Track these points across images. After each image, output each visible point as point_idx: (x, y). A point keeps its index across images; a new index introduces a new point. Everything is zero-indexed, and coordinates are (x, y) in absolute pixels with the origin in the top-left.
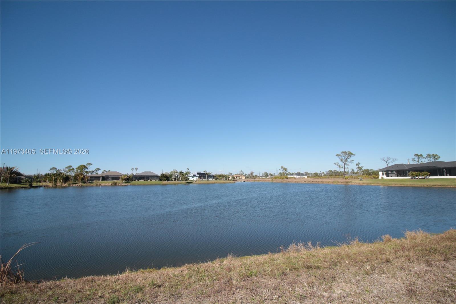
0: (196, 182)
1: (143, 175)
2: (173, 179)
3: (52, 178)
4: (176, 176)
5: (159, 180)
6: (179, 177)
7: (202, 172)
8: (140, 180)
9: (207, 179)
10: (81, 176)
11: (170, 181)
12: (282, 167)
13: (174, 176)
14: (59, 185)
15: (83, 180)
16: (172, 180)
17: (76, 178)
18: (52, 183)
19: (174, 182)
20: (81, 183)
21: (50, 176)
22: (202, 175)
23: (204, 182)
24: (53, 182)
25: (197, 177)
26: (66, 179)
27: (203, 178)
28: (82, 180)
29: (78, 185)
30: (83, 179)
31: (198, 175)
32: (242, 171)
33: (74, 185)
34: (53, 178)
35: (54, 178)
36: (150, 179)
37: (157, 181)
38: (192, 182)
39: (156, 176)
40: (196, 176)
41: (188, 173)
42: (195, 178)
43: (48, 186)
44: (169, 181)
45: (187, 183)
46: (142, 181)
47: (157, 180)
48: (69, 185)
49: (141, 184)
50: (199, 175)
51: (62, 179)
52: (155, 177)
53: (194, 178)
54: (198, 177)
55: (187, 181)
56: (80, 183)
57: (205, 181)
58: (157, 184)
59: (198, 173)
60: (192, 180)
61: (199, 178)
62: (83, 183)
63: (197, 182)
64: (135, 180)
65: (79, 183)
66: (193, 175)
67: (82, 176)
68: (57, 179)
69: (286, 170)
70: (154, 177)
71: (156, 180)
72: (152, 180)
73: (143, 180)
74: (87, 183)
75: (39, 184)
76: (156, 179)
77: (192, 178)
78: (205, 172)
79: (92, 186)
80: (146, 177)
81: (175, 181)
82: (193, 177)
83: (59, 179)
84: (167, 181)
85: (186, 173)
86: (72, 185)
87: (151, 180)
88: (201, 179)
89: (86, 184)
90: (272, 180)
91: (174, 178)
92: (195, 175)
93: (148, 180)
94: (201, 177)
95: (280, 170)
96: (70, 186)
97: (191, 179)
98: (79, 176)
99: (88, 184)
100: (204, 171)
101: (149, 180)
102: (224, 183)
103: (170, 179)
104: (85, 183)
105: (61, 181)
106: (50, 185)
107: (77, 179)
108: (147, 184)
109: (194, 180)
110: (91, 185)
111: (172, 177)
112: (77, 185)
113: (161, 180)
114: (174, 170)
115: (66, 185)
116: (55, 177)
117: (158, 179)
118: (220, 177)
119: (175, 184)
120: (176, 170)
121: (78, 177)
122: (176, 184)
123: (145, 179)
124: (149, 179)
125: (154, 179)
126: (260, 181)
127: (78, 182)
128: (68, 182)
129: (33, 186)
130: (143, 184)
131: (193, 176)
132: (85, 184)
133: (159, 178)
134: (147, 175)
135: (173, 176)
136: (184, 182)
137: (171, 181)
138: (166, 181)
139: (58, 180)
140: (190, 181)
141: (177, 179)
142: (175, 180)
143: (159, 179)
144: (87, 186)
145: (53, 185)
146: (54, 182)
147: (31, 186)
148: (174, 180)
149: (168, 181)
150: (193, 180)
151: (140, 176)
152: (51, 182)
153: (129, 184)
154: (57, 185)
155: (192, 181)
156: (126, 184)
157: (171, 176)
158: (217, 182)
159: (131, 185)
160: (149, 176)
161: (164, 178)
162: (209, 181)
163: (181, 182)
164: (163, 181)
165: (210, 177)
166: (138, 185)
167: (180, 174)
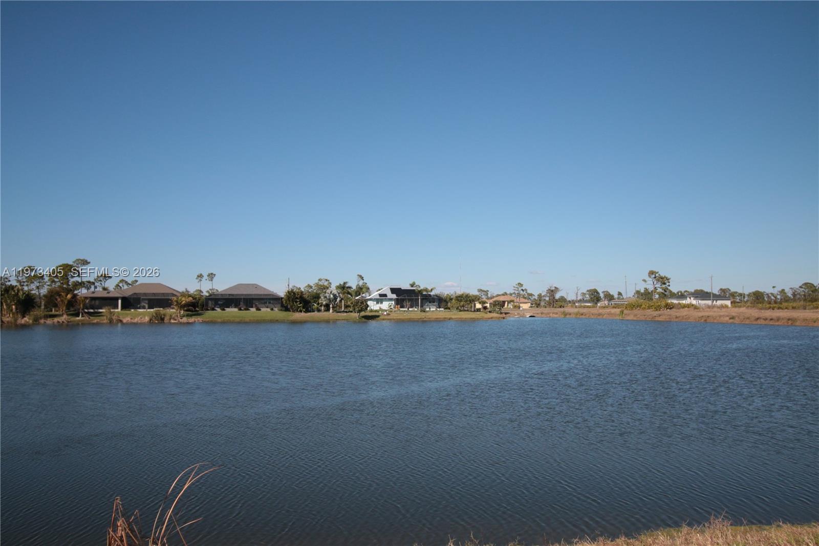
0: (389, 317)
1: (236, 295)
2: (321, 306)
4: (332, 296)
5: (281, 310)
6: (338, 300)
7: (406, 286)
8: (229, 307)
9: (422, 306)
10: (67, 296)
11: (314, 311)
12: (652, 273)
13: (326, 297)
14: (8, 320)
15: (73, 306)
16: (319, 311)
17: (52, 299)
19: (324, 315)
20: (68, 315)
22: (405, 297)
23: (413, 316)
25: (391, 300)
26: (27, 304)
27: (407, 304)
28: (68, 309)
29: (58, 322)
30: (71, 304)
31: (394, 296)
32: (520, 285)
33: (49, 321)
36: (256, 306)
37: (277, 313)
38: (378, 316)
39: (271, 297)
40: (389, 297)
41: (364, 290)
42: (385, 305)
44: (310, 312)
45: (363, 320)
46: (232, 311)
47: (276, 309)
48: (37, 320)
49: (232, 319)
50: (397, 296)
51: (16, 305)
52: (270, 299)
53: (382, 303)
54: (393, 302)
55: (363, 314)
56: (65, 316)
57: (414, 312)
58: (277, 320)
59: (393, 291)
60: (376, 311)
61: (397, 304)
62: (72, 315)
63: (394, 316)
64: (213, 309)
65: (62, 315)
66: (381, 295)
67: (69, 296)
69: (663, 280)
70: (266, 299)
71: (272, 309)
72: (263, 310)
73: (236, 310)
74: (82, 316)
76: (272, 306)
77: (377, 303)
78: (412, 286)
79: (97, 324)
80: (244, 298)
81: (325, 313)
83: (7, 305)
84: (305, 312)
85: (357, 288)
86: (42, 321)
87: (258, 309)
88: (402, 307)
89: (80, 318)
90: (622, 312)
91: (324, 303)
92: (385, 295)
93: (251, 309)
95: (644, 281)
96: (39, 324)
97: (373, 306)
98: (60, 295)
99: (86, 318)
100: (411, 282)
101: (253, 310)
103: (313, 307)
104: (77, 315)
105: (14, 310)
107: (56, 306)
108: (247, 320)
110: (95, 321)
111: (320, 301)
112: (56, 320)
113: (286, 309)
114: (320, 280)
115: (27, 319)
117: (279, 306)
118: (461, 301)
119: (327, 321)
121: (59, 300)
122: (331, 322)
123: (242, 305)
124: (252, 307)
125: (267, 307)
127: (57, 313)
128: (31, 313)
130: (237, 320)
131: (378, 297)
132: (78, 318)
133: (282, 302)
134: (246, 295)
135: (322, 297)
136: (356, 315)
137: (316, 314)
138: (301, 311)
139: (5, 307)
140: (370, 314)
141: (333, 307)
142: (328, 309)
143: (282, 306)
144: (83, 324)
148: (325, 311)
149: (307, 311)
150: (378, 309)
151: (227, 297)
153: (198, 319)
155: (377, 314)
156: (191, 320)
157: (317, 297)
158: (453, 317)
159: (204, 322)
160: (254, 297)
161: (296, 302)
162: (427, 314)
163: (345, 314)
164: (294, 311)
165: (430, 302)
166: (224, 323)
167: (341, 293)
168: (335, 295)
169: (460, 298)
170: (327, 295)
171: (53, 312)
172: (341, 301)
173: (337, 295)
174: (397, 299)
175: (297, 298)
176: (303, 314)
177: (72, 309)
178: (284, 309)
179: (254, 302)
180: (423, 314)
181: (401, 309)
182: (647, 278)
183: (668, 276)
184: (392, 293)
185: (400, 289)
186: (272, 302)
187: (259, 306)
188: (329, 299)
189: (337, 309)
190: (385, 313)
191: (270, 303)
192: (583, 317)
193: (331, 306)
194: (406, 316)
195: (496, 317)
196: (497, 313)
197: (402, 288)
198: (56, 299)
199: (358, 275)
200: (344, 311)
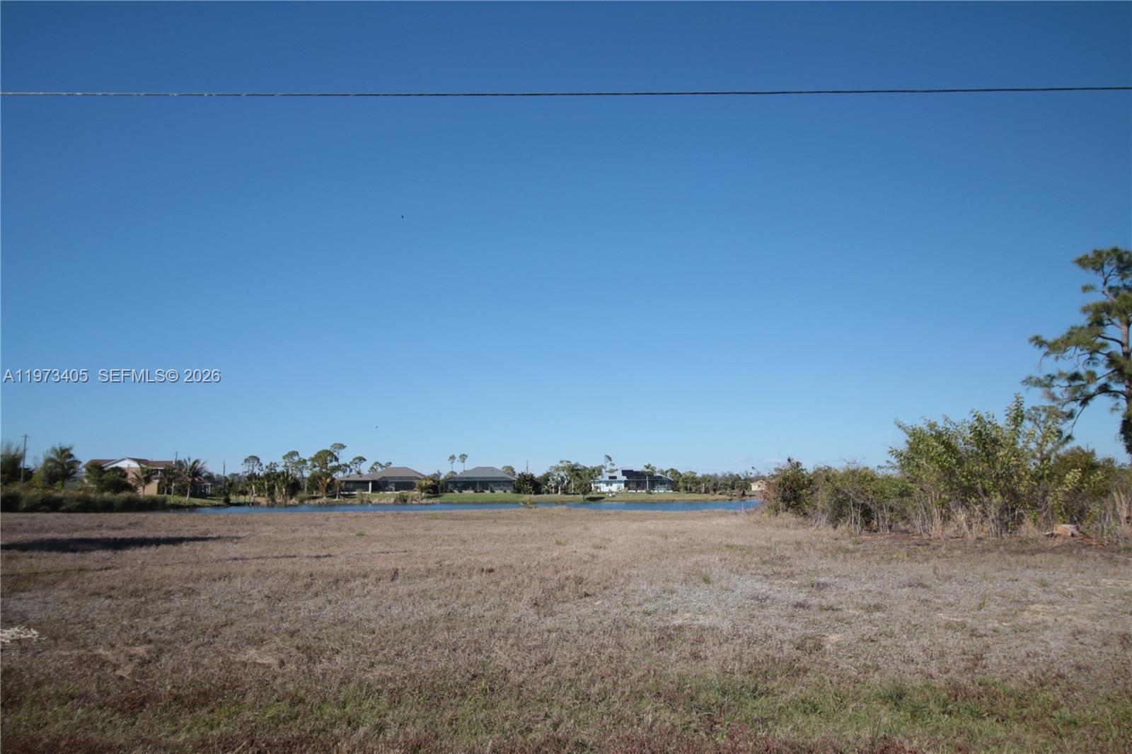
0: (614, 499)
1: (473, 478)
2: (552, 488)
3: (263, 484)
4: (559, 479)
5: (514, 492)
6: (566, 482)
7: (638, 467)
8: (466, 489)
9: (650, 488)
10: (326, 479)
11: (543, 493)
13: (553, 480)
14: (280, 501)
15: (331, 489)
16: (548, 492)
17: (314, 482)
18: (263, 496)
19: (553, 497)
20: (327, 497)
21: (259, 479)
22: (635, 479)
23: (638, 498)
24: (266, 495)
25: (620, 482)
26: (294, 487)
27: (635, 486)
28: (327, 491)
29: (319, 503)
30: (330, 487)
31: (625, 478)
33: (312, 502)
34: (266, 483)
35: (268, 485)
37: (510, 495)
38: (602, 498)
39: (504, 480)
40: (618, 479)
41: (595, 473)
42: (614, 488)
43: (258, 504)
44: (540, 493)
45: (588, 501)
46: (469, 493)
47: (509, 491)
48: (302, 501)
49: (466, 501)
50: (627, 478)
51: (286, 488)
52: (504, 482)
53: (611, 485)
54: (623, 485)
55: (589, 495)
56: (325, 498)
57: (641, 494)
58: (508, 502)
59: (625, 473)
60: (604, 493)
61: (626, 486)
62: (330, 497)
63: (618, 497)
64: (452, 492)
65: (322, 497)
66: (610, 478)
67: (328, 480)
68: (273, 487)
70: (500, 482)
71: (505, 492)
72: (497, 492)
73: (472, 492)
74: (339, 498)
75: (242, 499)
76: (505, 488)
77: (607, 485)
78: (647, 467)
79: (352, 504)
80: (480, 482)
81: (556, 495)
82: (608, 483)
83: (279, 488)
84: (535, 494)
85: (590, 470)
86: (306, 502)
87: (492, 491)
88: (629, 489)
89: (337, 499)
91: (553, 485)
92: (615, 478)
93: (486, 491)
94: (629, 482)
96: (304, 504)
97: (604, 488)
98: (321, 479)
99: (342, 499)
100: (647, 464)
101: (488, 492)
102: (695, 500)
103: (543, 490)
104: (335, 497)
105: (284, 493)
106: (263, 500)
107: (317, 489)
108: (480, 501)
109: (611, 492)
110: (349, 502)
111: (549, 484)
112: (317, 501)
113: (518, 491)
115: (294, 501)
116: (268, 481)
117: (512, 488)
119: (556, 503)
121: (320, 483)
123: (478, 487)
124: (487, 489)
125: (501, 490)
127: (318, 495)
128: (298, 495)
129: (231, 502)
130: (471, 501)
131: (608, 479)
132: (335, 500)
133: (514, 485)
134: (481, 478)
135: (551, 480)
136: (581, 496)
137: (545, 496)
138: (531, 493)
139: (277, 489)
140: (595, 496)
141: (562, 489)
142: (557, 492)
143: (514, 488)
144: (339, 505)
145: (268, 501)
146: (269, 495)
147: (228, 503)
148: (554, 493)
149: (537, 493)
150: (608, 491)
151: (465, 480)
152: (261, 495)
153: (437, 500)
154: (276, 503)
155: (602, 495)
156: (430, 501)
157: (546, 478)
158: (676, 499)
159: (441, 503)
160: (488, 480)
161: (527, 484)
162: (652, 496)
163: (572, 496)
164: (525, 493)
165: (661, 484)
166: (459, 503)
167: (569, 475)
168: (562, 478)
169: (686, 480)
170: (555, 477)
171: (314, 495)
172: (570, 482)
173: (565, 477)
174: (625, 481)
175: (528, 481)
176: (533, 496)
177: (330, 492)
178: (516, 491)
179: (490, 484)
180: (649, 496)
181: (630, 491)
184: (623, 475)
185: (632, 471)
186: (506, 484)
187: (494, 488)
188: (557, 482)
189: (565, 492)
190: (611, 495)
191: (504, 485)
193: (559, 488)
194: (631, 497)
195: (722, 499)
196: (728, 495)
197: (634, 470)
198: (318, 483)
199: (606, 456)
200: (574, 494)
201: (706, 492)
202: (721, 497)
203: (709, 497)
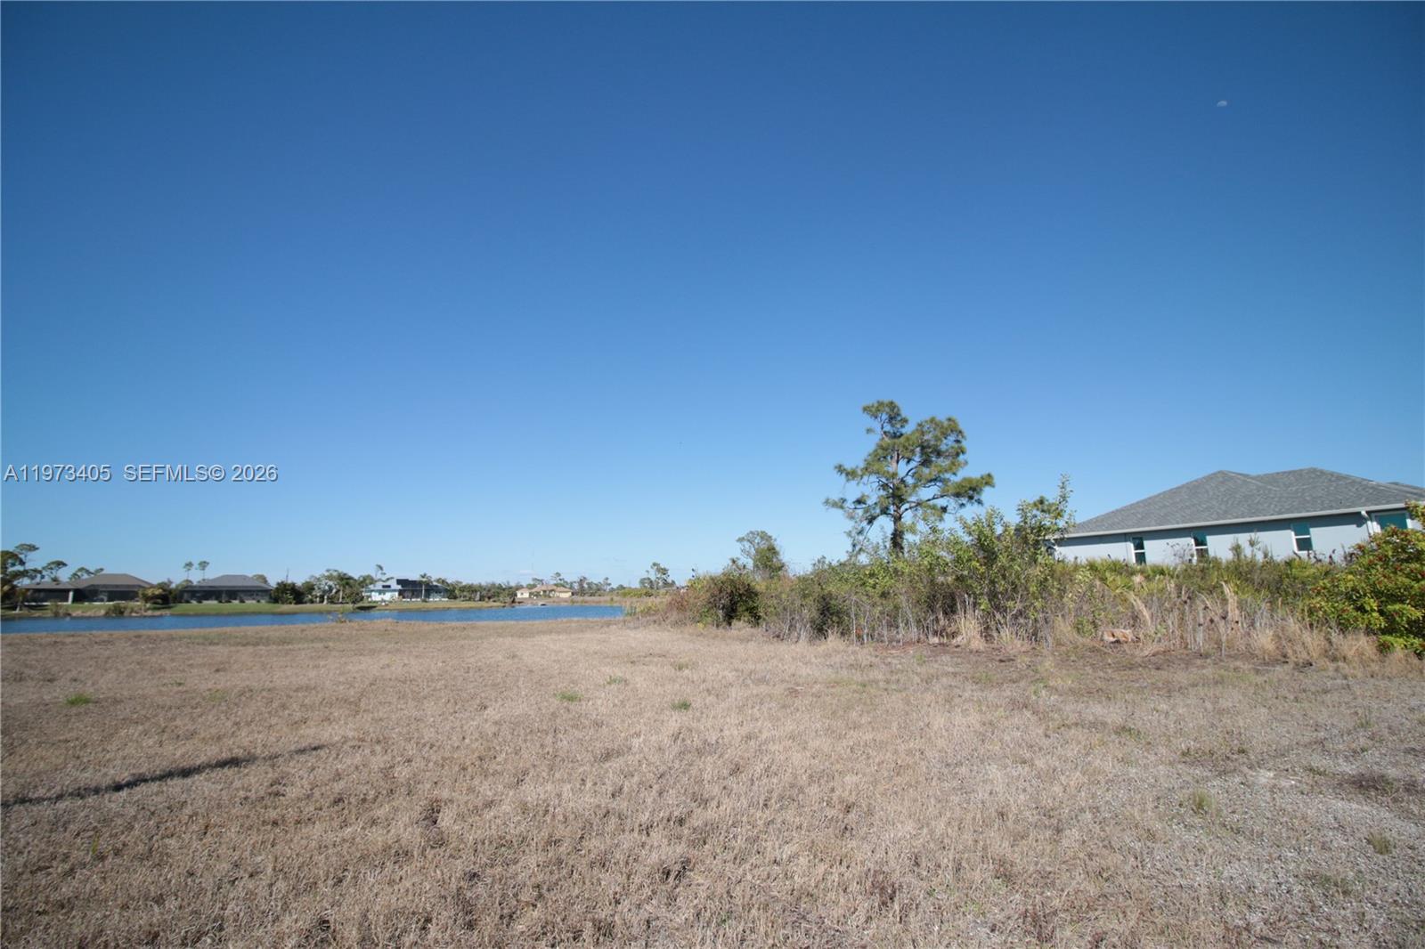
0: (386, 608)
1: (218, 586)
2: (316, 597)
4: (327, 588)
5: (270, 602)
6: (334, 591)
7: (414, 576)
8: (207, 599)
9: (425, 597)
11: (306, 603)
12: (654, 564)
13: (319, 589)
15: (9, 598)
16: (312, 602)
19: (317, 606)
22: (410, 588)
23: (412, 606)
25: (395, 591)
27: (410, 594)
30: (7, 596)
31: (399, 587)
32: (558, 574)
36: (240, 597)
37: (264, 605)
38: (374, 607)
39: (260, 588)
40: (393, 588)
41: (368, 582)
42: (387, 597)
44: (302, 603)
46: (212, 603)
47: (263, 601)
49: (208, 612)
50: (402, 587)
52: (258, 591)
53: (384, 594)
54: (397, 594)
55: (359, 605)
57: (416, 602)
58: (262, 613)
59: (399, 582)
60: (375, 602)
61: (400, 594)
62: (8, 608)
63: (392, 606)
64: (188, 602)
66: (384, 586)
67: (7, 588)
69: (664, 571)
70: (254, 591)
71: (259, 601)
72: (248, 602)
73: (215, 602)
74: (21, 610)
76: (259, 598)
77: (380, 594)
78: (423, 577)
79: (39, 618)
80: (226, 590)
81: (321, 604)
82: (380, 592)
84: (296, 603)
85: (361, 579)
87: (242, 601)
88: (404, 597)
89: (18, 611)
90: (612, 599)
91: (318, 594)
92: (389, 586)
93: (234, 601)
94: (405, 591)
95: (648, 571)
97: (376, 597)
99: (25, 612)
100: (422, 574)
101: (236, 602)
102: (471, 608)
103: (306, 599)
104: (14, 609)
108: (226, 612)
109: (383, 601)
110: (37, 615)
111: (314, 593)
113: (276, 600)
114: (328, 571)
117: (267, 598)
118: (463, 591)
120: (336, 571)
122: (325, 613)
123: (224, 597)
124: (235, 599)
125: (254, 599)
126: (586, 602)
130: (213, 612)
131: (381, 588)
132: (15, 612)
133: (270, 595)
134: (230, 587)
135: (316, 589)
136: (350, 606)
137: (308, 606)
138: (291, 603)
140: (366, 605)
141: (328, 598)
142: (322, 602)
143: (271, 598)
144: (22, 619)
148: (319, 602)
149: (299, 602)
150: (380, 599)
151: (206, 589)
153: (168, 612)
155: (374, 605)
156: (158, 613)
157: (310, 588)
158: (452, 607)
159: (172, 615)
160: (237, 589)
161: (286, 594)
162: (428, 604)
163: (340, 606)
164: (283, 603)
165: (437, 593)
166: (197, 615)
167: (338, 584)
168: (330, 587)
169: (463, 589)
170: (322, 586)
172: (338, 591)
173: (333, 586)
174: (400, 590)
175: (288, 590)
176: (293, 606)
177: (8, 602)
178: (272, 601)
179: (239, 593)
180: (424, 604)
181: (404, 600)
182: (649, 569)
183: (667, 567)
184: (398, 584)
185: (407, 580)
186: (260, 593)
187: (244, 598)
188: (323, 591)
189: (332, 601)
190: (383, 604)
191: (257, 595)
192: (586, 604)
193: (326, 597)
194: (405, 606)
195: (496, 606)
196: (501, 603)
197: (410, 579)
199: (378, 565)
200: (341, 603)
201: (480, 600)
202: (495, 604)
203: (484, 604)
